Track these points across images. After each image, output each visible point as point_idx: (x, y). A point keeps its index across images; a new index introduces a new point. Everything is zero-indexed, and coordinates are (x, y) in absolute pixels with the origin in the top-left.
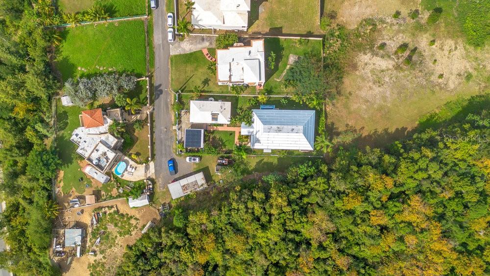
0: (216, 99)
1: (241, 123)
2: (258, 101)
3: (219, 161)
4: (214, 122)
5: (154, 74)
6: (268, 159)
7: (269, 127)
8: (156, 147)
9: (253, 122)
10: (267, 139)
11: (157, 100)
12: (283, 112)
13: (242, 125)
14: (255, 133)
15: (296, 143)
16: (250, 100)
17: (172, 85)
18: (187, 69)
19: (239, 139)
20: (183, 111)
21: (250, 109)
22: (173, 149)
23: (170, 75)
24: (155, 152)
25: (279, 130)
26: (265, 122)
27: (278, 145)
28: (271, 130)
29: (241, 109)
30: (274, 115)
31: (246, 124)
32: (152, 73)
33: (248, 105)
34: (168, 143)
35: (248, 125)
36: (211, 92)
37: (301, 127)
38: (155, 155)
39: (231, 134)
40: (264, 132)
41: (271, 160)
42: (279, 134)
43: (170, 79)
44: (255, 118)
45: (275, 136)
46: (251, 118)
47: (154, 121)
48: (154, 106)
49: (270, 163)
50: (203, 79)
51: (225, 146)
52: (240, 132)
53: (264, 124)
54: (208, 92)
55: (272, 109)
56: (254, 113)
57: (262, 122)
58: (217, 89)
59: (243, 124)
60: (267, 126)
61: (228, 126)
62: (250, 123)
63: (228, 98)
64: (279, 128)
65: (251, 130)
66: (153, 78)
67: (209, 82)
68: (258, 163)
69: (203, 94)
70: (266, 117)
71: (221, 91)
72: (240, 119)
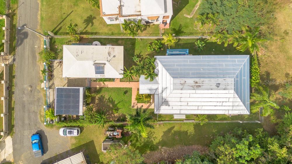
0: (103, 42)
1: (139, 76)
2: (163, 45)
3: (108, 133)
4: (99, 76)
5: (18, 12)
6: (181, 127)
7: (183, 82)
8: (16, 114)
9: (157, 75)
10: (178, 100)
11: (20, 47)
12: (202, 59)
13: (140, 79)
14: (160, 91)
15: (224, 104)
16: (151, 44)
17: (41, 25)
18: (63, 4)
19: (137, 99)
20: (56, 61)
21: (152, 55)
22: (41, 116)
23: (39, 12)
24: (14, 122)
25: (197, 86)
26: (175, 75)
27: (196, 108)
28: (185, 87)
29: (139, 56)
30: (189, 63)
31: (146, 78)
32: (14, 10)
33: (149, 51)
34: (34, 108)
35: (149, 79)
36: (96, 33)
37: (231, 81)
38: (13, 126)
39: (126, 92)
40: (174, 89)
41: (184, 128)
42: (198, 91)
43: (39, 17)
44: (160, 68)
45: (192, 95)
46: (154, 68)
47: (14, 77)
48: (14, 55)
49: (183, 132)
50: (85, 17)
51: (117, 110)
52: (138, 90)
53: (173, 78)
54: (92, 34)
55: (184, 54)
56: (157, 61)
57: (170, 74)
58: (106, 30)
59: (143, 77)
60: (178, 81)
61: (121, 80)
62: (152, 75)
63: (120, 42)
64: (197, 83)
65: (154, 86)
66: (15, 17)
67: (94, 21)
68: (166, 133)
69: (85, 36)
70: (176, 67)
71: (110, 32)
72: (138, 71)
